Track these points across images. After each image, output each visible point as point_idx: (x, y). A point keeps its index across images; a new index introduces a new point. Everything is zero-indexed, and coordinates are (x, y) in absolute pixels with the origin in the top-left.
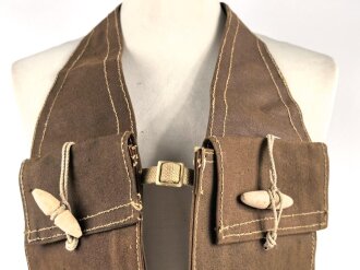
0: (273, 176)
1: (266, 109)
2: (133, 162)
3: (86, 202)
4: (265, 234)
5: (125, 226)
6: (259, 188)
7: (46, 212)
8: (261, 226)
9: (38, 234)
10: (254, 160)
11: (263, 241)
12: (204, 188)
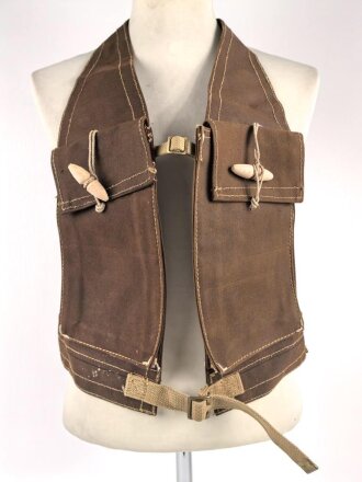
0: (257, 154)
1: (254, 106)
2: (148, 138)
3: (110, 176)
4: (251, 198)
5: (144, 188)
6: (246, 162)
7: (80, 182)
8: (247, 192)
9: (70, 204)
10: (243, 142)
11: (249, 203)
12: (203, 157)
